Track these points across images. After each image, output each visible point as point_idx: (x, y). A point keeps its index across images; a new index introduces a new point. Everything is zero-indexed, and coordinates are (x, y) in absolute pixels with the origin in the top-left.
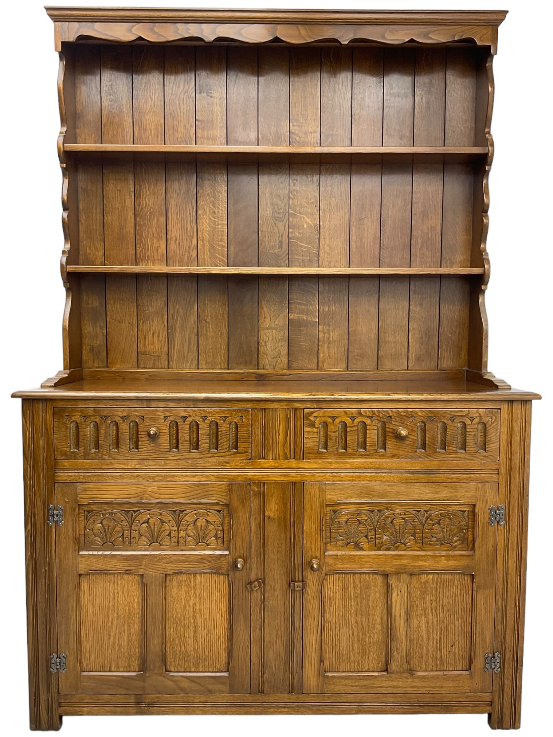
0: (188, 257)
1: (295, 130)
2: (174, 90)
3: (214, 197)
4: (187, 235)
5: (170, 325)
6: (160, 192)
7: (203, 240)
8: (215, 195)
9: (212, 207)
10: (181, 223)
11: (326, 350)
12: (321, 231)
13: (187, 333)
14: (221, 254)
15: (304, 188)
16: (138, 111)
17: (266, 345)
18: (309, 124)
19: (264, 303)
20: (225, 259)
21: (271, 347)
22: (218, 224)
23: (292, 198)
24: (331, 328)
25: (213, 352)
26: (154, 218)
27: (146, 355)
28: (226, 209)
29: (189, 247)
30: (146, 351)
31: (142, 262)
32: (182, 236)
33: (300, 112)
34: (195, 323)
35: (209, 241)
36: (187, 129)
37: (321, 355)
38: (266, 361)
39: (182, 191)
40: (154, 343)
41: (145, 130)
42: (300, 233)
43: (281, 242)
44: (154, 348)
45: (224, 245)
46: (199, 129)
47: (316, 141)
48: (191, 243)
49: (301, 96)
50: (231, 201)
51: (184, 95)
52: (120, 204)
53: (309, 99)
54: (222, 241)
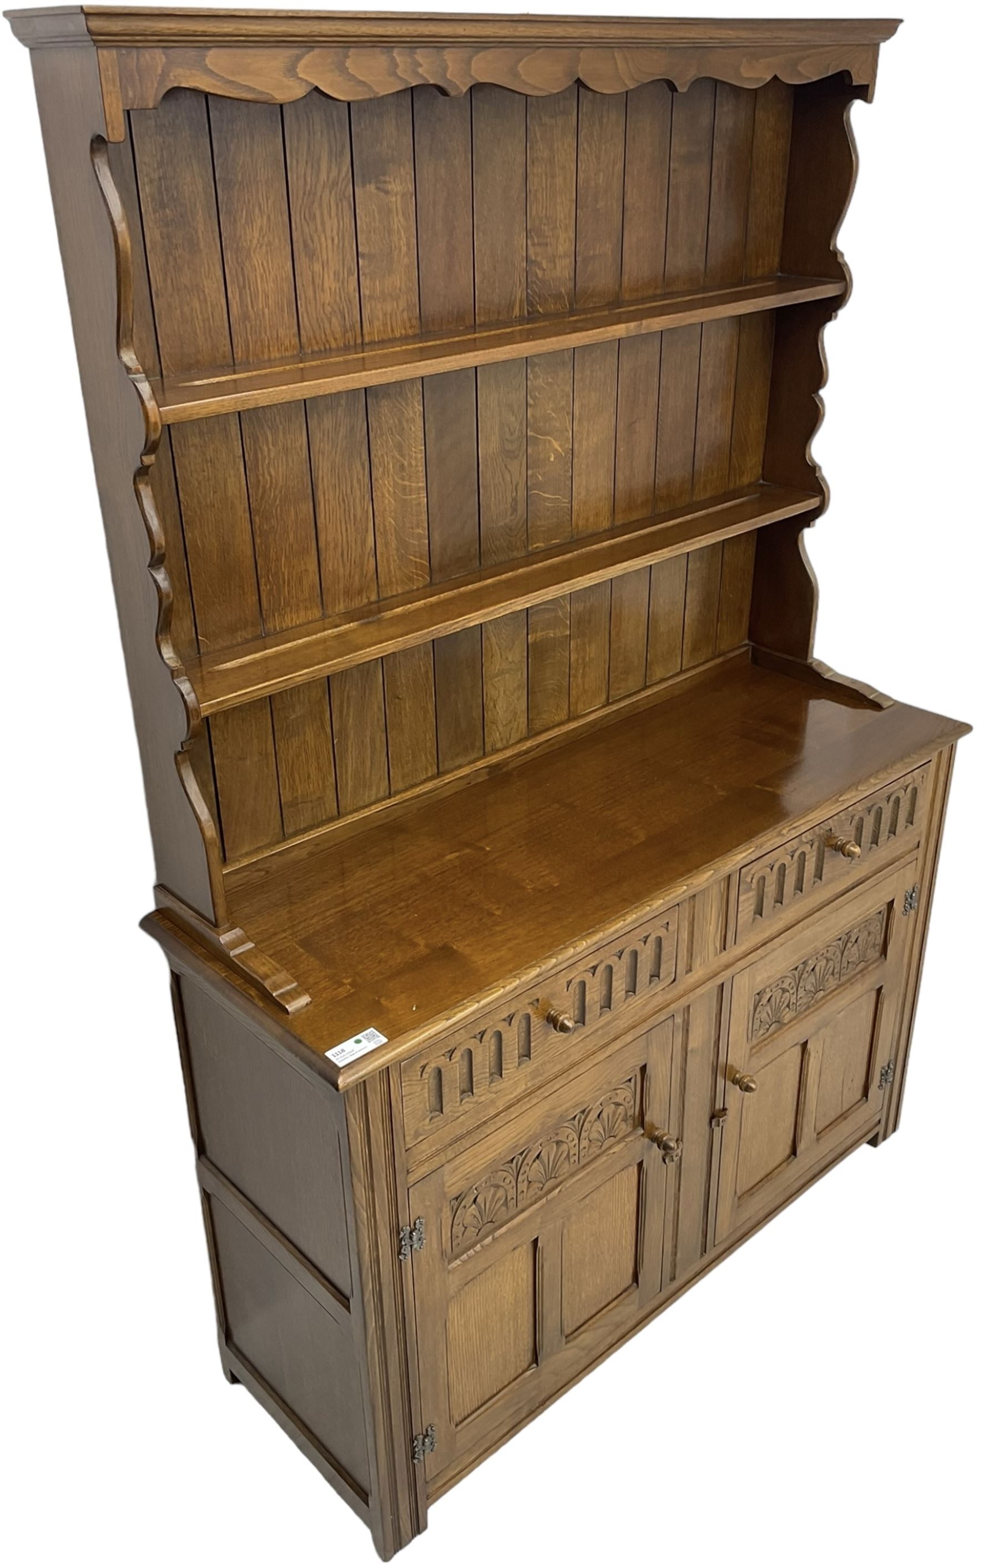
1: (536, 255)
2: (308, 179)
3: (401, 432)
4: (356, 530)
5: (336, 729)
6: (298, 444)
7: (385, 534)
8: (403, 429)
9: (398, 456)
10: (342, 508)
11: (579, 680)
12: (575, 460)
13: (368, 733)
14: (418, 554)
15: (550, 380)
16: (235, 246)
17: (495, 707)
18: (558, 237)
19: (491, 628)
20: (425, 563)
21: (502, 707)
22: (411, 491)
23: (531, 405)
24: (587, 640)
25: (412, 752)
26: (289, 510)
27: (297, 804)
28: (423, 454)
29: (361, 556)
30: (296, 797)
31: (274, 616)
32: (347, 535)
33: (544, 211)
34: (379, 708)
35: (395, 531)
36: (341, 278)
37: (573, 693)
38: (495, 736)
39: (341, 434)
40: (309, 777)
41: (255, 296)
42: (544, 475)
43: (514, 500)
45: (422, 532)
46: (366, 277)
47: (569, 274)
48: (364, 543)
49: (546, 174)
50: (431, 436)
51: (330, 192)
52: (215, 492)
53: (559, 181)
54: (418, 527)
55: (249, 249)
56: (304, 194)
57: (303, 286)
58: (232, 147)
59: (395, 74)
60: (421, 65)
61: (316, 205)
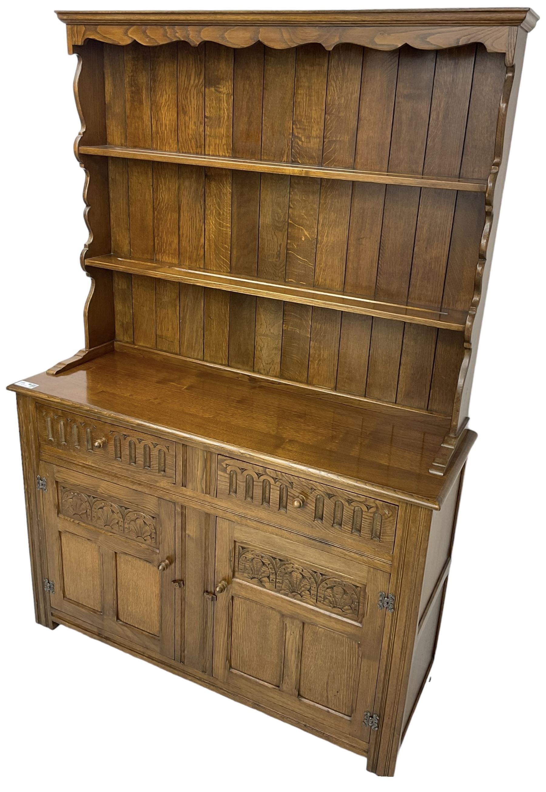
0: (197, 254)
1: (298, 133)
2: (186, 82)
3: (220, 198)
4: (196, 233)
5: (181, 316)
6: (174, 188)
7: (209, 240)
8: (221, 197)
9: (218, 208)
10: (191, 221)
11: (316, 366)
12: (318, 245)
13: (195, 327)
14: (225, 256)
15: (304, 198)
16: (156, 104)
17: (261, 351)
18: (312, 127)
19: (261, 310)
20: (228, 262)
21: (266, 353)
22: (223, 226)
23: (291, 208)
24: (321, 346)
25: (215, 347)
26: (168, 214)
27: (162, 338)
28: (231, 212)
29: (198, 246)
30: (163, 335)
31: (159, 254)
32: (192, 234)
33: (304, 113)
34: (201, 317)
35: (214, 241)
36: (197, 125)
37: (311, 371)
38: (260, 365)
39: (192, 190)
40: (168, 329)
41: (161, 125)
42: (298, 246)
43: (279, 251)
44: (169, 334)
45: (228, 247)
46: (208, 126)
47: (319, 147)
48: (200, 241)
49: (306, 94)
50: (235, 204)
51: (195, 89)
52: (141, 196)
53: (314, 98)
54: (225, 244)
55: (161, 107)
56: (184, 88)
57: (181, 125)
58: (157, 68)
61: (188, 93)
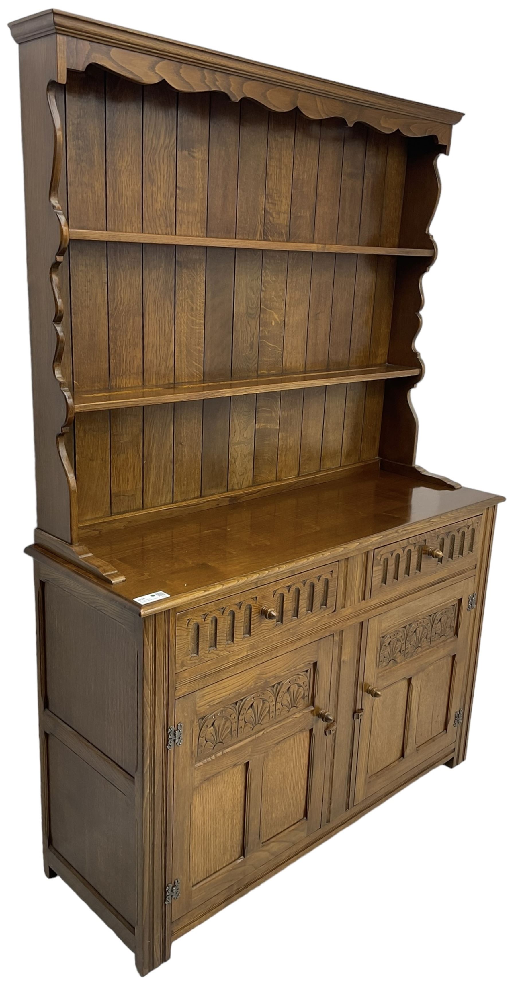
0: (164, 368)
1: (270, 209)
2: (154, 142)
4: (165, 339)
5: (145, 454)
6: (137, 283)
7: (181, 345)
8: (194, 288)
9: (190, 303)
10: (158, 325)
11: (283, 458)
12: (286, 328)
14: (197, 361)
15: (274, 279)
16: (113, 168)
17: (235, 463)
18: (282, 202)
19: (234, 415)
20: (201, 367)
21: (239, 464)
22: (196, 324)
23: (263, 291)
24: (288, 435)
25: (187, 479)
26: (129, 319)
27: (120, 496)
28: (204, 305)
29: (167, 355)
30: (120, 492)
31: (116, 378)
32: (159, 341)
33: (275, 186)
34: (170, 448)
35: (186, 345)
36: (166, 198)
37: (279, 465)
38: (234, 481)
39: (160, 283)
40: (128, 479)
41: (121, 196)
42: (269, 332)
43: (252, 342)
44: (129, 486)
45: (201, 349)
46: (180, 199)
47: (287, 223)
48: (168, 349)
49: (277, 167)
50: (209, 295)
51: (165, 150)
52: (90, 300)
53: (283, 171)
54: (199, 345)
55: (120, 171)
56: (151, 148)
57: (147, 197)
59: (204, 82)
60: (217, 81)
61: (157, 156)
